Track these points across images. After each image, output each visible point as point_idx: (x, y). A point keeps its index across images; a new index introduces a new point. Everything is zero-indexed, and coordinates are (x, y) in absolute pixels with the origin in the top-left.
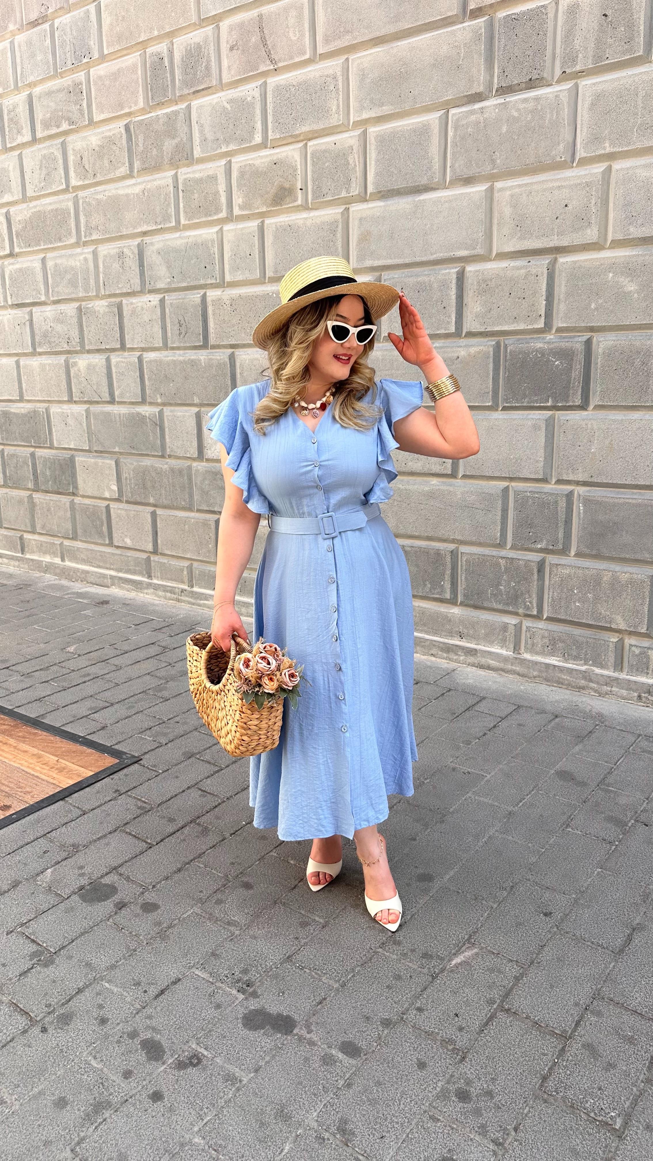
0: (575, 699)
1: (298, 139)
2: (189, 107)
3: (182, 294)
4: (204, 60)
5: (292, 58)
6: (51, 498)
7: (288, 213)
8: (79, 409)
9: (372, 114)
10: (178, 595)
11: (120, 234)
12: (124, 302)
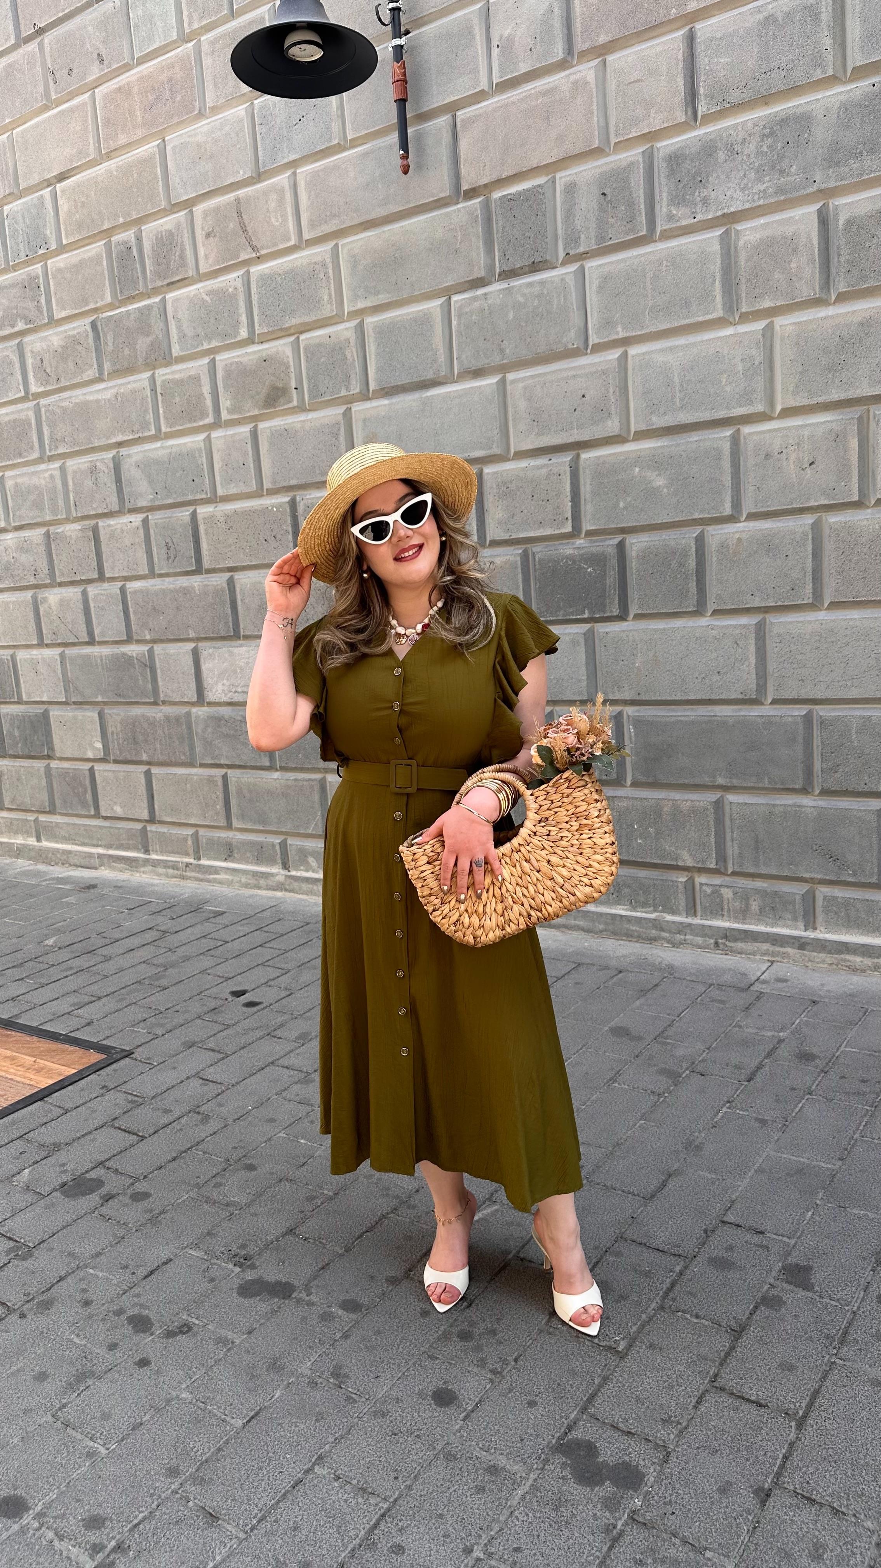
0: (644, 952)
1: (289, 333)
2: (164, 300)
3: (168, 513)
4: (178, 248)
5: (275, 245)
6: (22, 764)
7: (283, 415)
8: (53, 653)
9: (369, 303)
10: (182, 871)
11: (91, 446)
12: (101, 524)
